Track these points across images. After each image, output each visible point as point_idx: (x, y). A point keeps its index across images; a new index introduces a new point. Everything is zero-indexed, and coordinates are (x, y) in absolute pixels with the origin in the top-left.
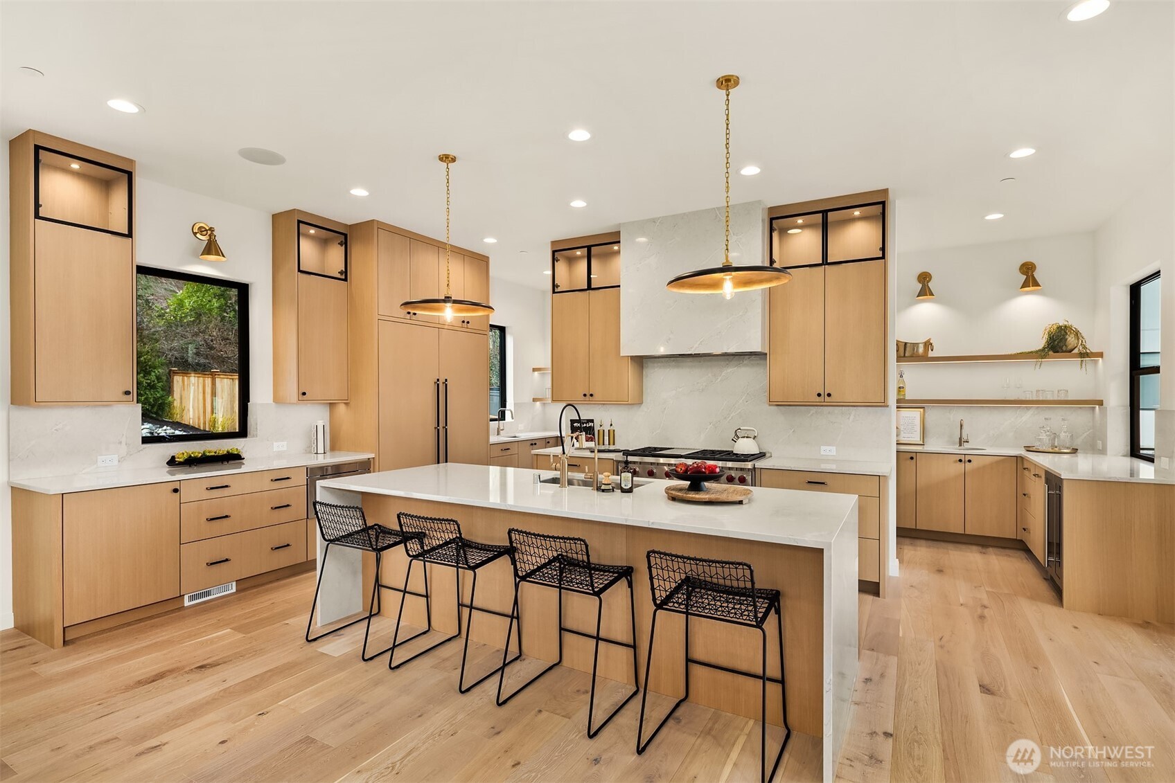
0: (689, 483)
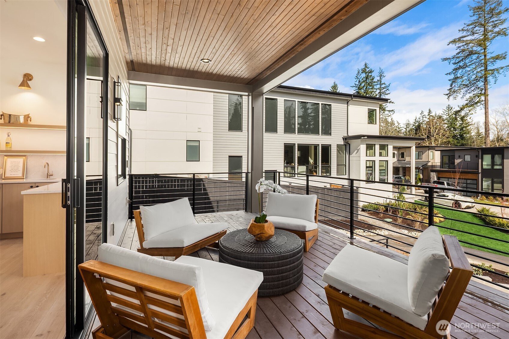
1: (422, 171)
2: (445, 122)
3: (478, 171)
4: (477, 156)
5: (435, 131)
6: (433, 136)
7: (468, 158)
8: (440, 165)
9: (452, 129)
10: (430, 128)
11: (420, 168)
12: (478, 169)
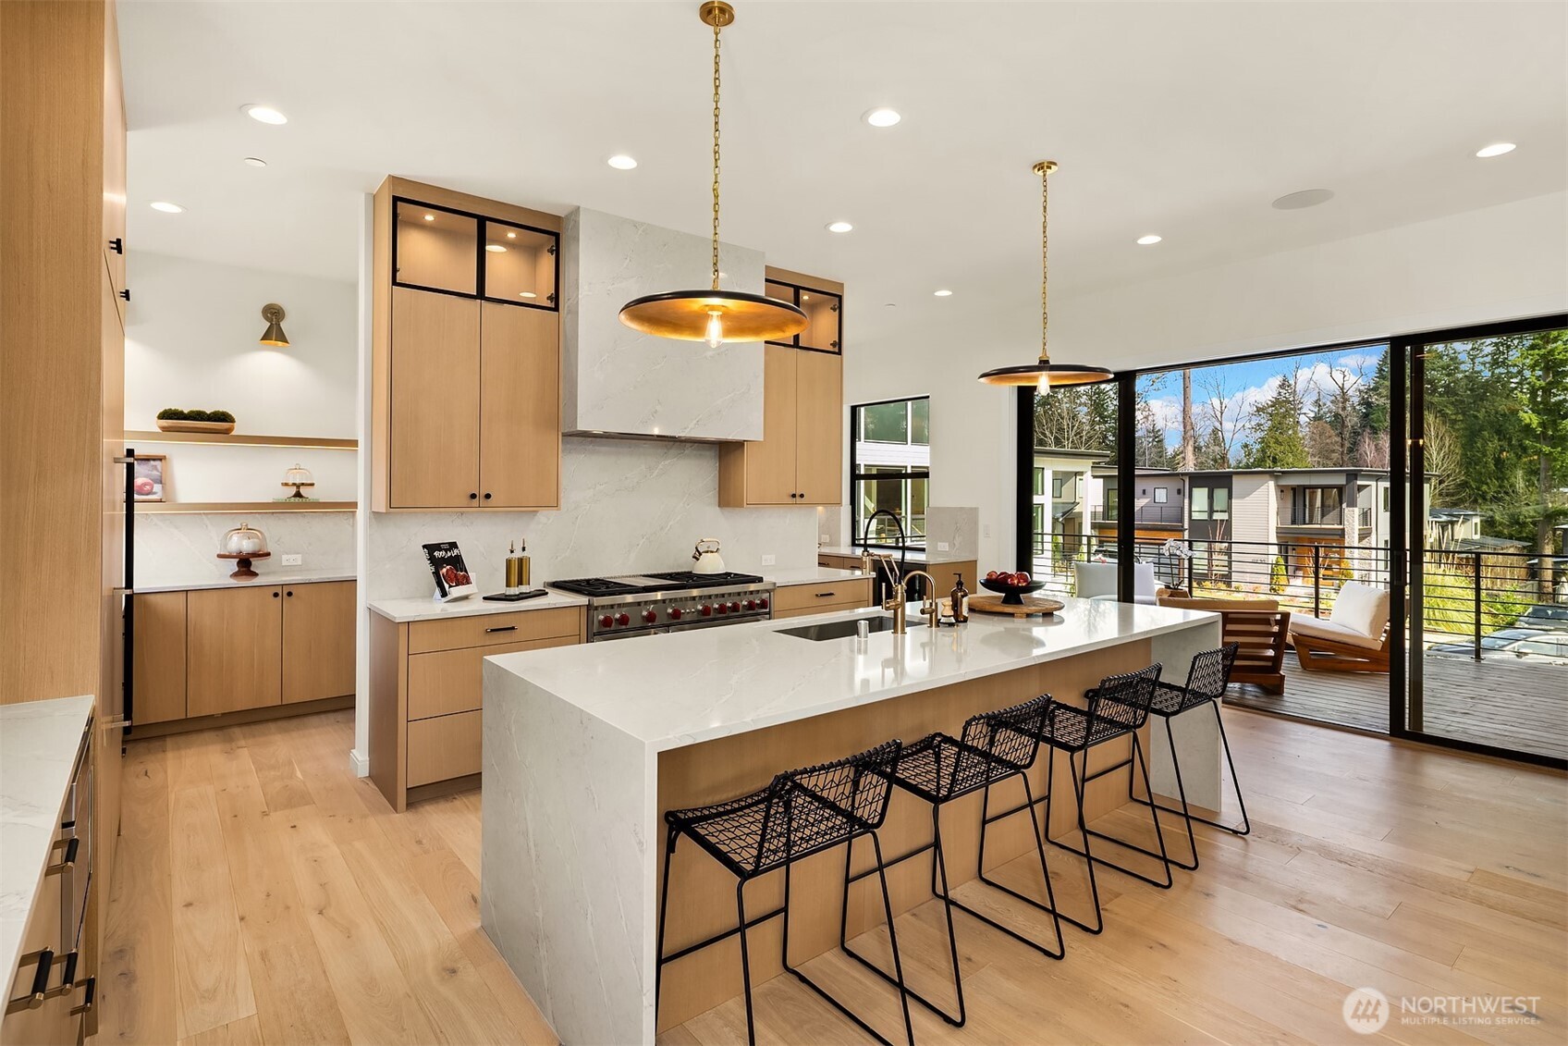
0: (1004, 595)
1: (1061, 526)
2: (1083, 400)
3: (1183, 526)
4: (1179, 492)
5: (1073, 427)
6: (1068, 440)
7: (1161, 495)
8: (1102, 510)
9: (1098, 418)
10: (1062, 419)
11: (1058, 519)
12: (1182, 521)
